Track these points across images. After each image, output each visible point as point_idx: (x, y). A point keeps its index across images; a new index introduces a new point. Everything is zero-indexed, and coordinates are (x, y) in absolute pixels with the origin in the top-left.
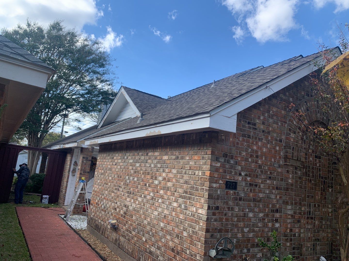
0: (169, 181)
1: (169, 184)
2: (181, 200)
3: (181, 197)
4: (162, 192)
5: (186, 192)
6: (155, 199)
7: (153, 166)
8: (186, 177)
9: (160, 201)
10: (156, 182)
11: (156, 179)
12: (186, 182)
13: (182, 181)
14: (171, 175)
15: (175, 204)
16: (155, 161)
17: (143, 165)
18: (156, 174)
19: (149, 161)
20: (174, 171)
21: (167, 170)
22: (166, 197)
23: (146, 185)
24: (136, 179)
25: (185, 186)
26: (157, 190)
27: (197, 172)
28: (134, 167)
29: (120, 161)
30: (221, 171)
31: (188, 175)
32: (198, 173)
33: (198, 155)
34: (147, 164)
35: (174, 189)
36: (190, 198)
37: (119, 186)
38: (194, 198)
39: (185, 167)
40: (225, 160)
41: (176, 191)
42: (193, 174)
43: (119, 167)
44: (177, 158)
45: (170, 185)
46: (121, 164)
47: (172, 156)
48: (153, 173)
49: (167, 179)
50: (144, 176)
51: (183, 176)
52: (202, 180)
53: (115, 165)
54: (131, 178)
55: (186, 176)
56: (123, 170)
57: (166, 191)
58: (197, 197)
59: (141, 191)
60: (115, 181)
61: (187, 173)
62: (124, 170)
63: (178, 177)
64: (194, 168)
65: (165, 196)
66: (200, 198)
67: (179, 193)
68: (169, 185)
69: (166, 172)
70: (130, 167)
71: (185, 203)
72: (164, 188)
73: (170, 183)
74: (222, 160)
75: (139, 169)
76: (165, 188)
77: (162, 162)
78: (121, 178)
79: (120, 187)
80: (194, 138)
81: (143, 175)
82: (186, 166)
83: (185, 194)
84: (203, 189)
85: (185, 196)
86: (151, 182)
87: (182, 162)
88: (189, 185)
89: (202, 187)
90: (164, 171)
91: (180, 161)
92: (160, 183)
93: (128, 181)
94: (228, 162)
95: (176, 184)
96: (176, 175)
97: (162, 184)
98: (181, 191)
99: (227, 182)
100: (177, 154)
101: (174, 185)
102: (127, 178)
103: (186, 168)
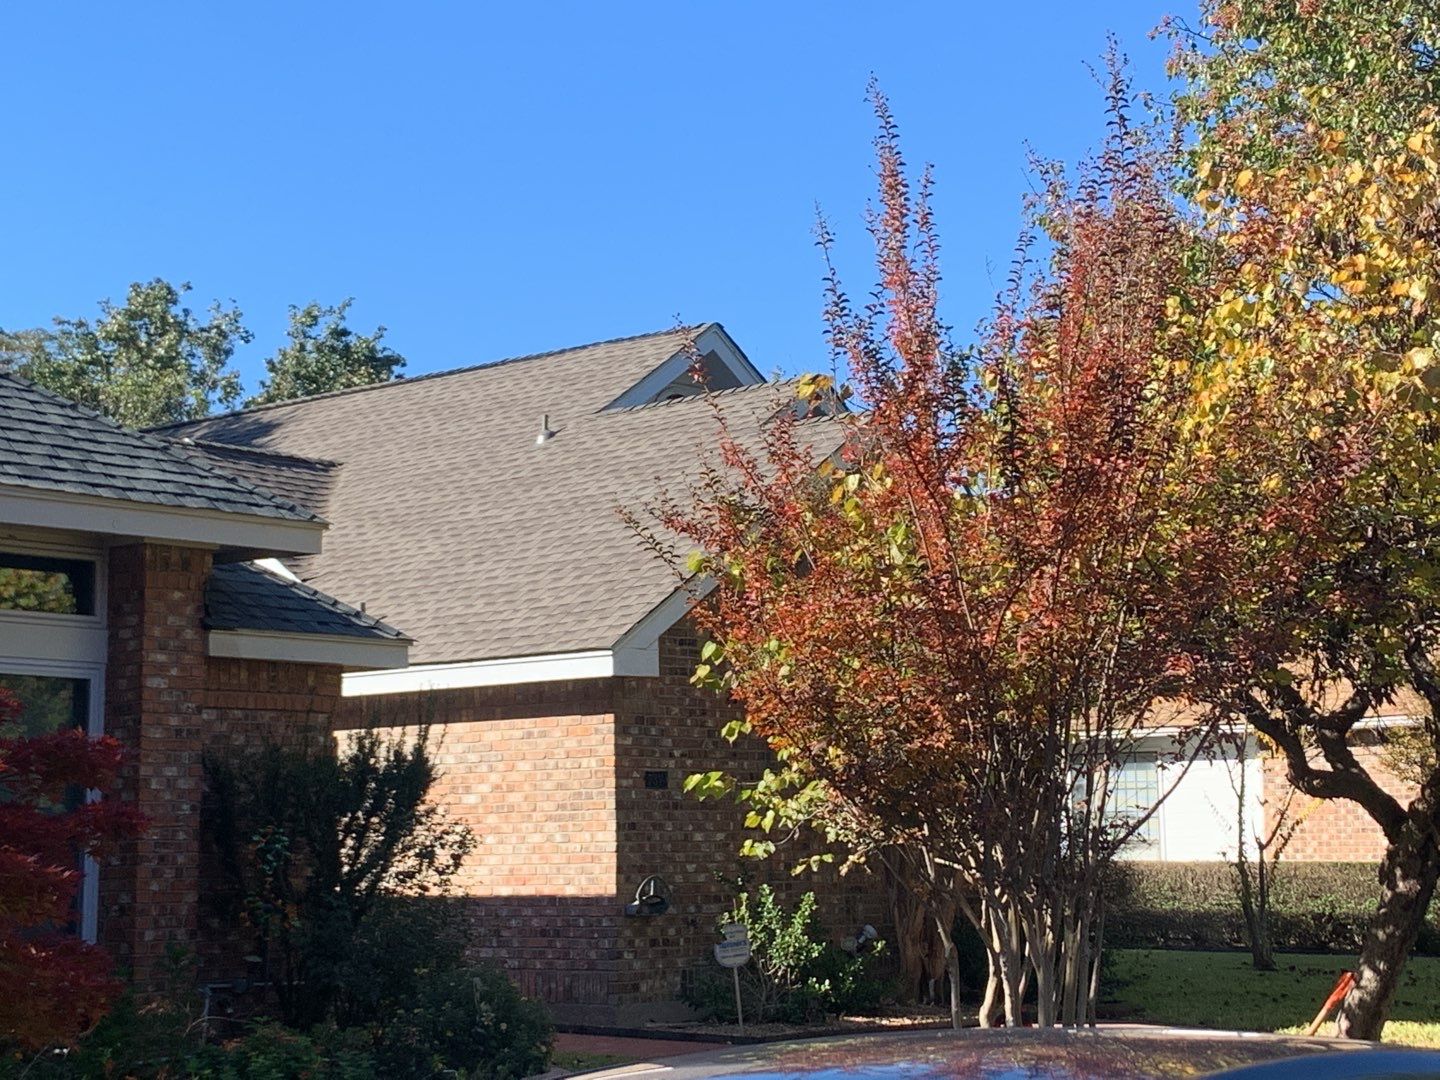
0: (511, 790)
2: (550, 826)
3: (549, 819)
4: (492, 819)
5: (562, 807)
7: (450, 760)
8: (559, 776)
9: (490, 840)
10: (471, 799)
11: (468, 790)
12: (560, 786)
13: (548, 785)
14: (514, 776)
15: (537, 838)
20: (524, 766)
21: (501, 766)
22: (506, 828)
25: (559, 795)
26: (478, 817)
27: (585, 762)
30: (634, 752)
31: (563, 770)
32: (589, 762)
35: (527, 805)
36: (572, 818)
38: (584, 814)
39: (553, 754)
40: (640, 730)
41: (535, 810)
42: (575, 766)
44: (530, 735)
45: (515, 800)
47: (511, 732)
48: (454, 777)
49: (504, 787)
51: (550, 775)
52: (599, 775)
55: (560, 773)
57: (507, 816)
58: (591, 812)
61: (560, 765)
63: (536, 778)
64: (577, 755)
66: (596, 813)
67: (543, 813)
68: (512, 800)
69: (500, 770)
71: (563, 829)
72: (498, 811)
73: (515, 794)
74: (635, 731)
76: (503, 809)
77: (482, 749)
82: (556, 751)
83: (559, 812)
84: (603, 793)
85: (560, 815)
86: (452, 803)
87: (542, 743)
88: (568, 792)
89: (599, 790)
90: (491, 769)
91: (539, 741)
92: (483, 798)
94: (647, 733)
95: (534, 794)
96: (530, 774)
97: (492, 801)
98: (549, 806)
99: (647, 773)
100: (527, 727)
101: (526, 798)
103: (557, 757)
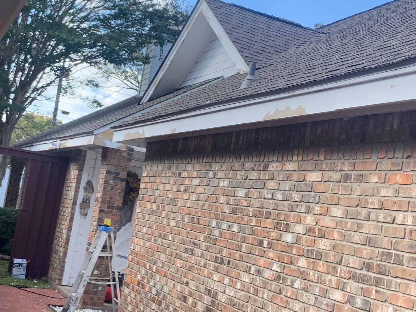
0: (322, 236)
1: (323, 244)
2: (353, 286)
3: (353, 277)
4: (302, 263)
5: (368, 267)
6: (285, 279)
7: (279, 196)
8: (369, 228)
9: (298, 284)
10: (289, 238)
11: (287, 229)
12: (369, 242)
13: (357, 237)
14: (326, 222)
15: (338, 296)
16: (287, 186)
17: (255, 193)
18: (287, 217)
19: (271, 185)
20: (337, 212)
21: (317, 209)
22: (312, 275)
23: (261, 243)
24: (235, 228)
25: (366, 251)
26: (291, 257)
27: (400, 217)
28: (232, 198)
29: (196, 182)
31: (375, 223)
32: (404, 218)
33: (406, 173)
34: (265, 191)
35: (334, 256)
36: (377, 282)
37: (194, 243)
38: (390, 281)
39: (366, 201)
41: (340, 263)
42: (389, 220)
43: (194, 197)
44: (347, 178)
45: (324, 248)
46: (200, 190)
47: (331, 173)
48: (280, 213)
49: (317, 231)
50: (257, 221)
51: (360, 226)
53: (185, 191)
54: (225, 226)
55: (371, 225)
56: (203, 205)
57: (313, 262)
58: (399, 281)
59: (248, 256)
60: (185, 231)
61: (372, 217)
62: (207, 205)
63: (346, 227)
64: (392, 207)
65: (311, 273)
66: (406, 284)
67: (348, 269)
68: (322, 247)
69: (316, 212)
70: (223, 199)
71: (366, 293)
72: (308, 254)
73: (325, 240)
75: (245, 203)
76: (312, 254)
77: (304, 188)
78: (198, 224)
79: (196, 245)
80: (395, 127)
81: (254, 219)
82: (370, 199)
83: (364, 272)
85: (364, 276)
86: (274, 238)
87: (358, 188)
88: (377, 250)
89: (412, 255)
90: (308, 211)
91: (355, 185)
92: (298, 240)
93: (216, 232)
95: (342, 245)
96: (341, 222)
97: (304, 244)
98: (353, 261)
100: (346, 169)
101: (334, 247)
102: (214, 223)
103: (370, 206)
